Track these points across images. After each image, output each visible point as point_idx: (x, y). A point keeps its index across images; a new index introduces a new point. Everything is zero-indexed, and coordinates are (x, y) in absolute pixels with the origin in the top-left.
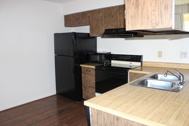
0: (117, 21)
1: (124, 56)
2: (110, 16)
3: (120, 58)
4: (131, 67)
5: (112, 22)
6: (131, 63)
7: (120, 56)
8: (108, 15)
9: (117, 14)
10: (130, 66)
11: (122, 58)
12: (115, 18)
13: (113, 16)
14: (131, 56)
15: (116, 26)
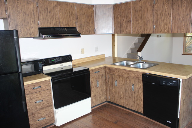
0: (55, 18)
1: (54, 59)
2: (47, 11)
3: (50, 62)
4: (63, 68)
5: (49, 20)
6: (62, 65)
7: (49, 60)
8: (43, 10)
9: (55, 10)
10: (61, 69)
11: (52, 61)
12: (54, 15)
13: (50, 12)
14: (61, 58)
15: (55, 25)
